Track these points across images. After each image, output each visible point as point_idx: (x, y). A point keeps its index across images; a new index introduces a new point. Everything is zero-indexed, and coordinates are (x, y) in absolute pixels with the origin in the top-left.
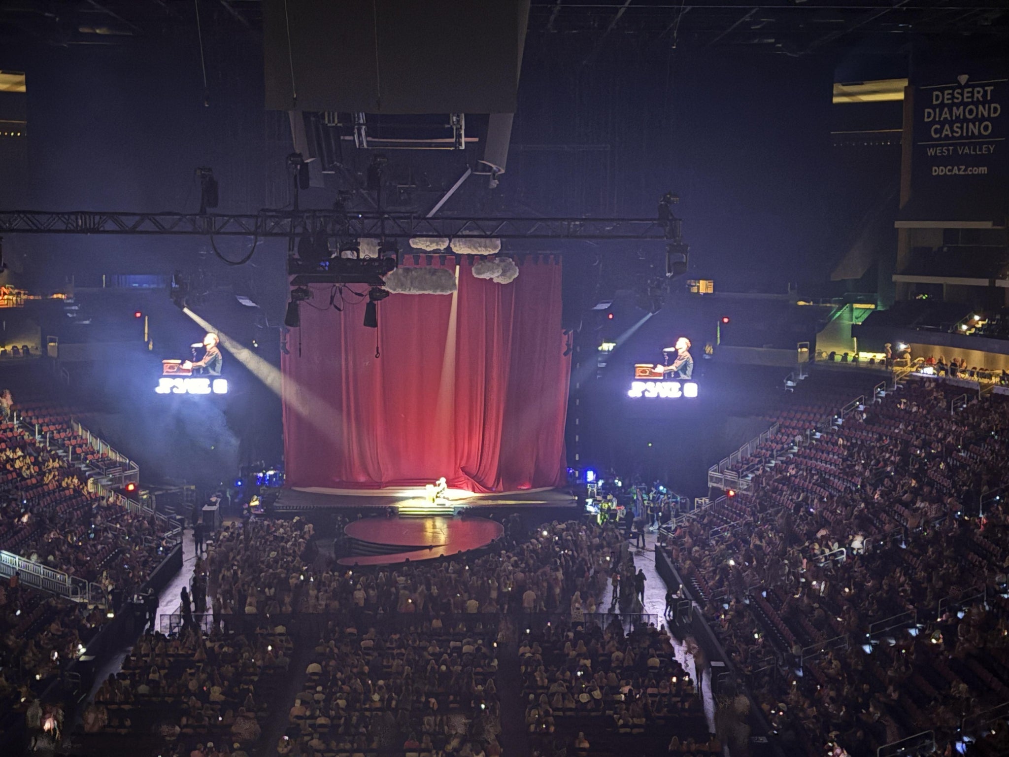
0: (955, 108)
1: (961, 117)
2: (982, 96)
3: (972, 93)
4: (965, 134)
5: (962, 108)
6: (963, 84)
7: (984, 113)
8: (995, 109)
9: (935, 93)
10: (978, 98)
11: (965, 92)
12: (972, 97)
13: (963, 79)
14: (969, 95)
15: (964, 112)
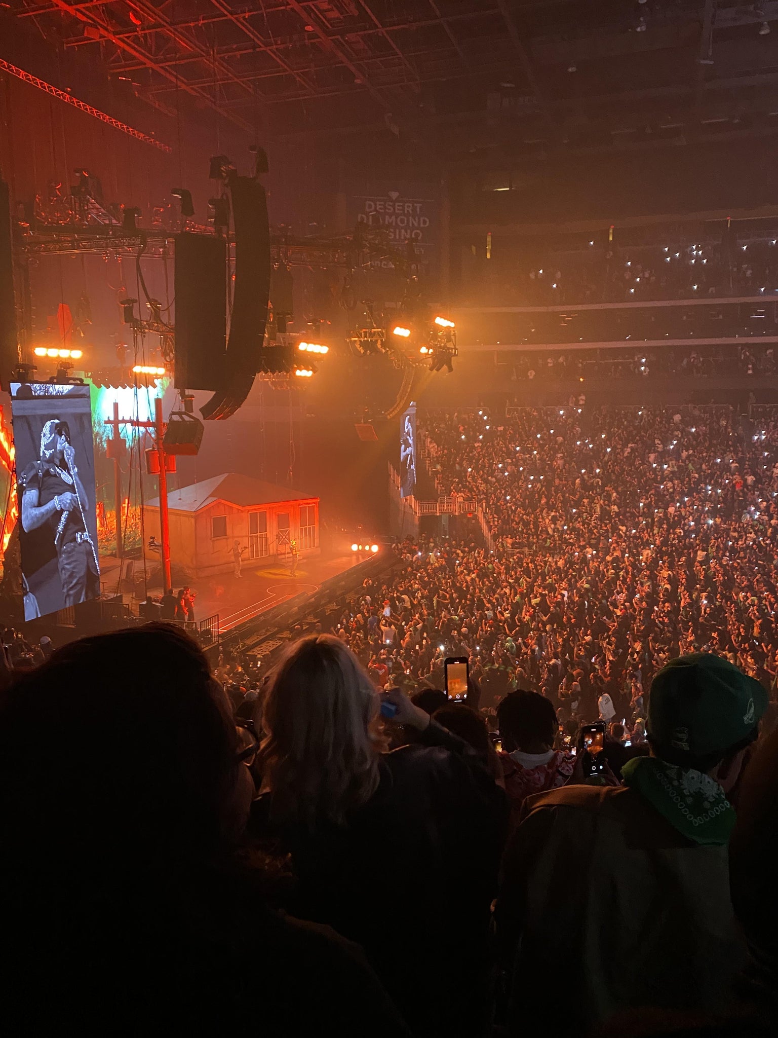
0: (387, 217)
1: (394, 224)
2: (412, 210)
3: (403, 206)
4: (397, 237)
5: (393, 217)
6: (394, 199)
7: (414, 222)
8: (425, 222)
9: (368, 203)
10: (408, 211)
11: (396, 206)
12: (403, 210)
13: (394, 195)
14: (401, 208)
15: (396, 221)
